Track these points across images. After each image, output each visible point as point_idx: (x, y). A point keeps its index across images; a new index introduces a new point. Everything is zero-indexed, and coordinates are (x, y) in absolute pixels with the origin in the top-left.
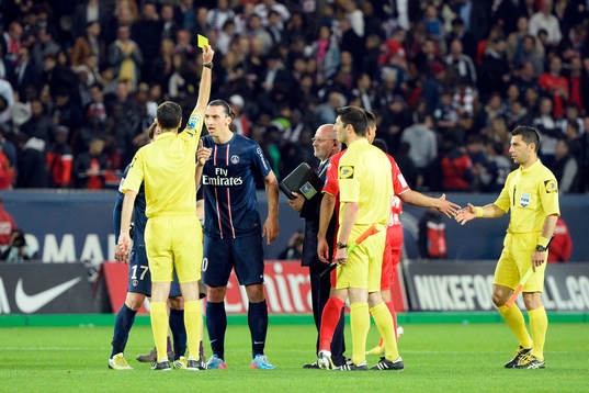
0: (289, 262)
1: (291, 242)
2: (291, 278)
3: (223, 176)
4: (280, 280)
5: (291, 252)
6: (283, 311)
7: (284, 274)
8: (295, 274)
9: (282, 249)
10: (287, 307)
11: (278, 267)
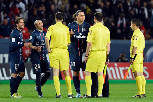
0: (119, 63)
1: (120, 56)
2: (120, 68)
3: (81, 35)
4: (117, 69)
5: (120, 60)
6: (117, 79)
7: (118, 67)
8: (122, 67)
9: (117, 58)
10: (119, 77)
11: (116, 65)
